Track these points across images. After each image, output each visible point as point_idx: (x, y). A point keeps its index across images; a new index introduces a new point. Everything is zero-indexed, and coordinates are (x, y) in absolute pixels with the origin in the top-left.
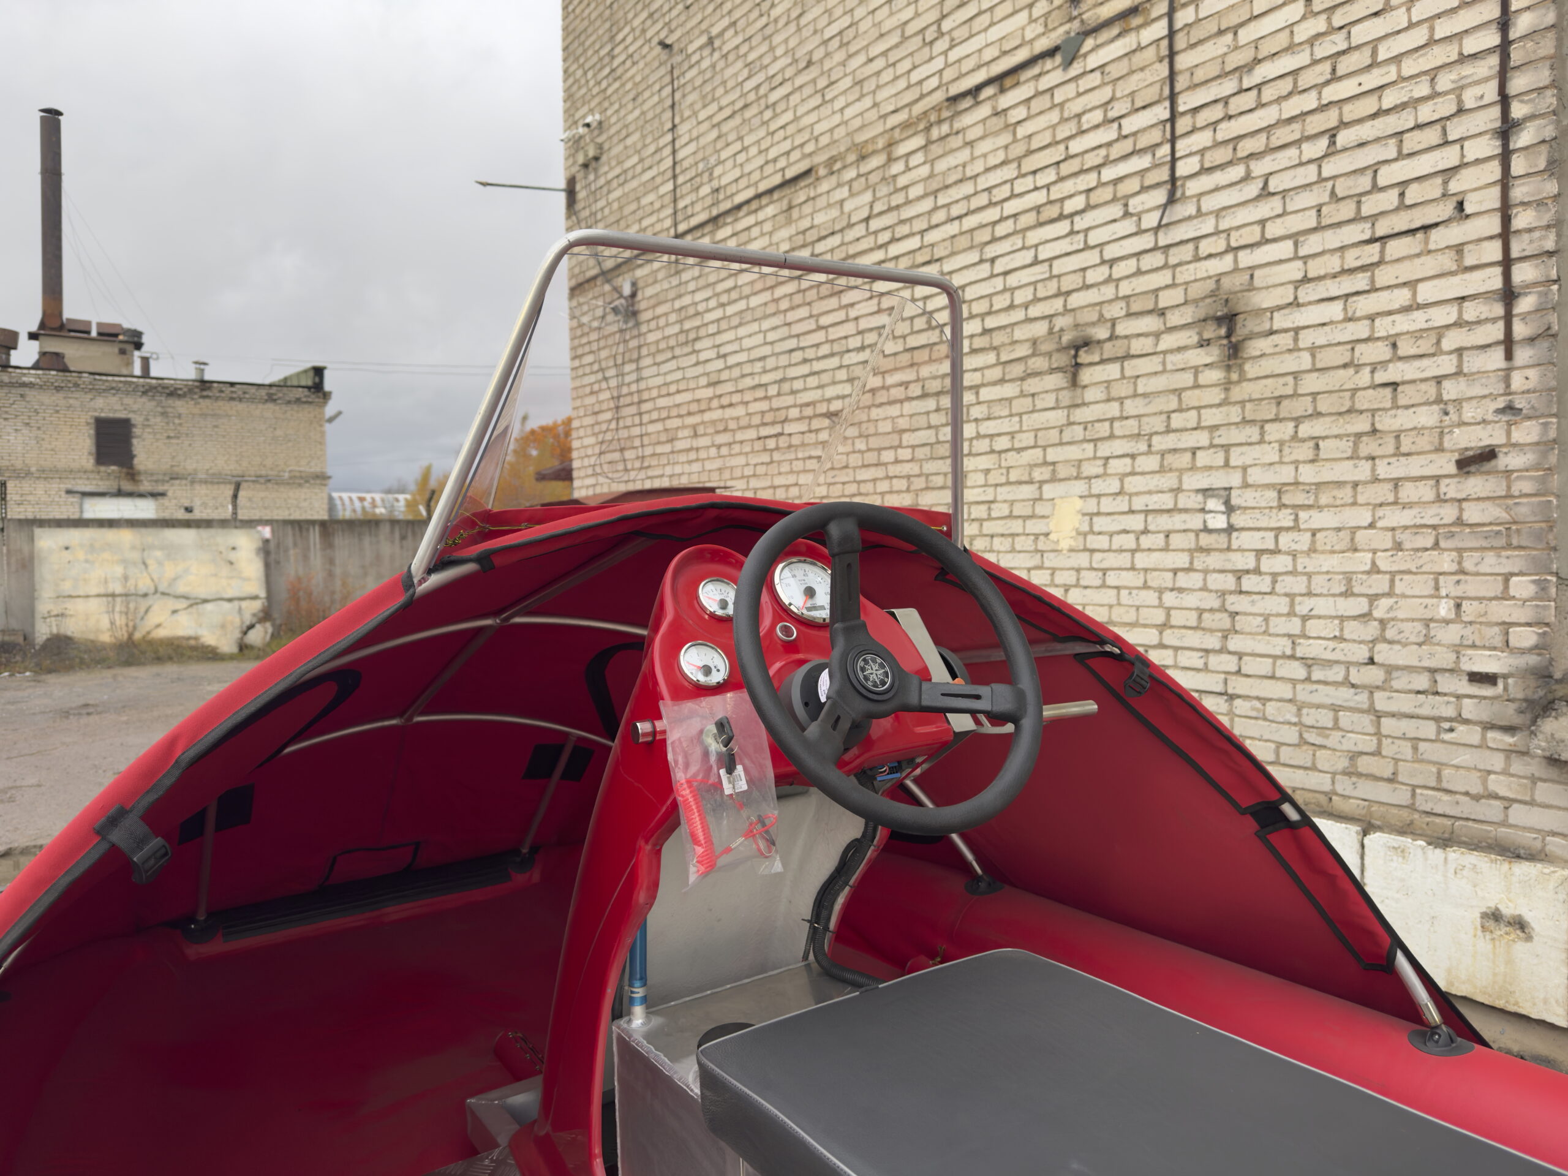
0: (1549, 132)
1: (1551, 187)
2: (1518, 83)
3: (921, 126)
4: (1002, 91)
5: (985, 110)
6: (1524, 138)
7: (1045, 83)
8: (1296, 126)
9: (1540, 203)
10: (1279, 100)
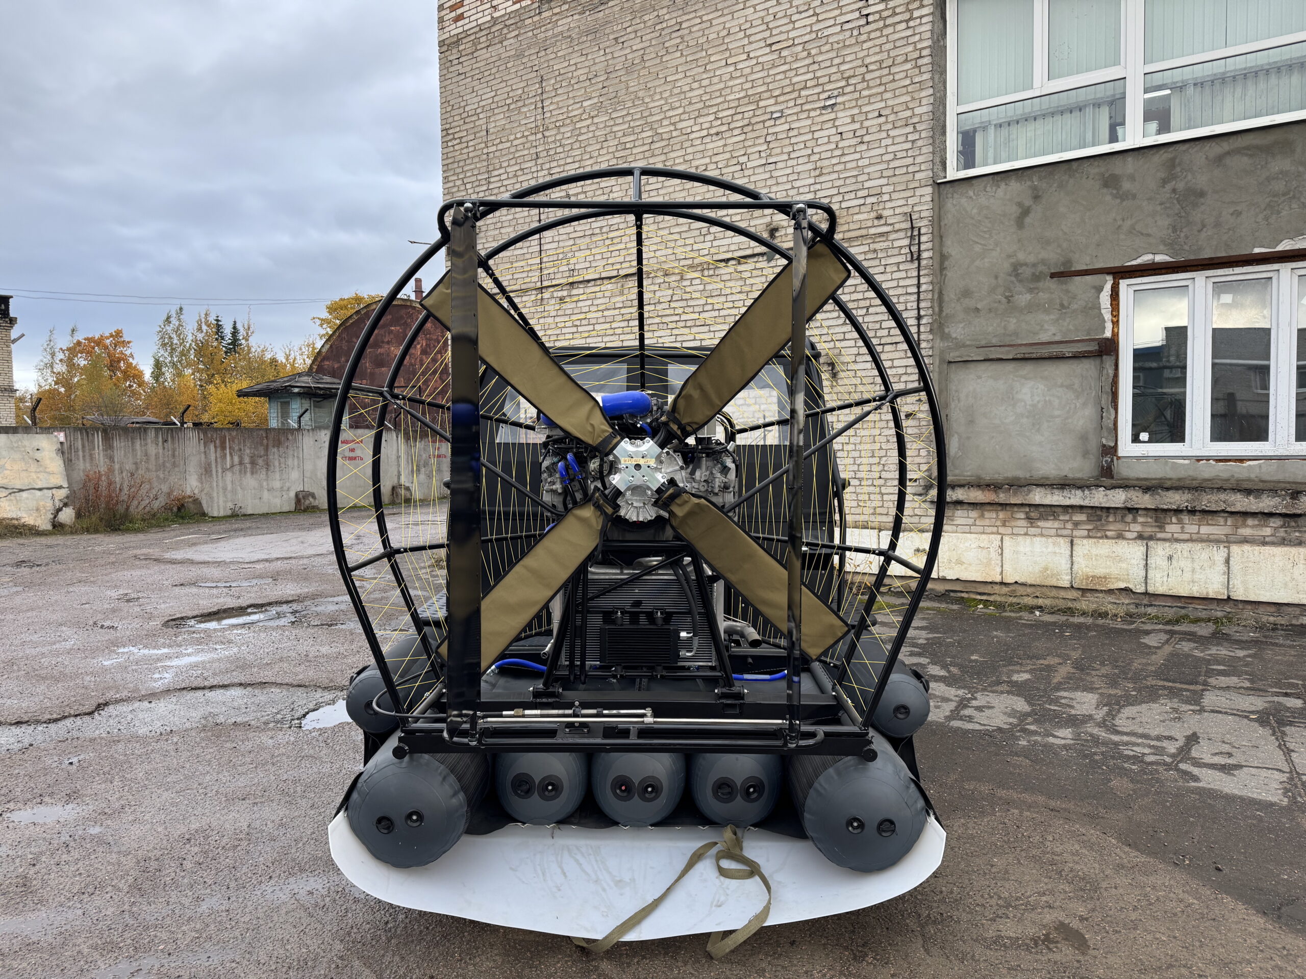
0: (930, 321)
1: (931, 337)
2: (922, 305)
3: (699, 269)
4: (739, 263)
5: (731, 270)
6: (924, 321)
7: (759, 265)
8: (856, 303)
9: (928, 341)
10: (850, 293)
